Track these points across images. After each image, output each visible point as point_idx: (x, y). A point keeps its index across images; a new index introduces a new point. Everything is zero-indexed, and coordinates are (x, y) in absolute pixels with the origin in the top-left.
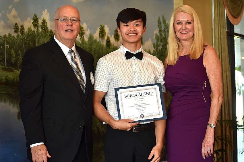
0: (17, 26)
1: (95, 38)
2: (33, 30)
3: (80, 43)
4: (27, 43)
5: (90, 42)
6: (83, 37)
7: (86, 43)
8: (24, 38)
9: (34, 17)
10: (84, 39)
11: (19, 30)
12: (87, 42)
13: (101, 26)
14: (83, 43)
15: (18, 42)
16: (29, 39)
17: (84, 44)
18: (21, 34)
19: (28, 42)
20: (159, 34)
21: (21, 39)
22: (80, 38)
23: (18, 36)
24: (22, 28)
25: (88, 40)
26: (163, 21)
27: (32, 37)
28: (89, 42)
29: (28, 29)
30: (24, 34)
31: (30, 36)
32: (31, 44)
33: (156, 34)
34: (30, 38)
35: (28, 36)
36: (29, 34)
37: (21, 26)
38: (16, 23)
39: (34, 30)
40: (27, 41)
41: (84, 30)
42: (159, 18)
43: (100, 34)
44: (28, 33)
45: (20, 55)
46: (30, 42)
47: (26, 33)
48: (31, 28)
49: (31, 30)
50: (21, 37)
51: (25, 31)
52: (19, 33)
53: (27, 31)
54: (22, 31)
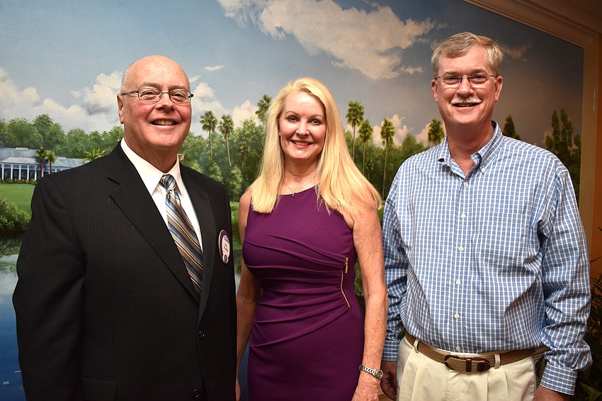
0: (212, 117)
1: (418, 142)
2: (257, 125)
3: (382, 150)
4: (241, 150)
5: (406, 149)
6: (391, 139)
7: (396, 150)
8: (231, 141)
9: (263, 102)
10: (392, 143)
11: (218, 125)
12: (400, 147)
13: (434, 121)
14: (389, 151)
15: (212, 147)
16: (244, 143)
17: (392, 152)
18: (223, 132)
19: (241, 148)
20: (553, 138)
21: (222, 142)
22: (384, 142)
23: (212, 137)
24: (226, 121)
25: (401, 144)
26: (562, 117)
27: (253, 139)
28: (403, 148)
29: (245, 123)
30: (233, 132)
31: (248, 136)
32: (251, 151)
33: (548, 137)
34: (250, 140)
35: (243, 136)
36: (247, 132)
37: (223, 118)
38: (208, 110)
39: (260, 126)
40: (240, 146)
41: (393, 128)
42: (555, 112)
43: (430, 134)
44: (244, 131)
45: (220, 173)
46: (249, 148)
47: (238, 131)
48: (251, 121)
49: (253, 125)
50: (221, 137)
51: (235, 128)
52: (217, 131)
53: (241, 127)
54: (227, 128)
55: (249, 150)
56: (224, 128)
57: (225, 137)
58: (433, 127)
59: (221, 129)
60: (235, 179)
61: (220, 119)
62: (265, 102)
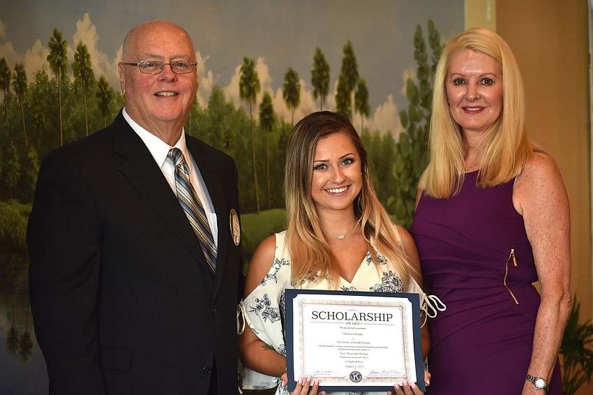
0: (6, 68)
1: (227, 100)
2: (50, 79)
4: (35, 119)
5: (213, 113)
7: (201, 116)
8: (26, 105)
9: (53, 40)
11: (12, 81)
12: (205, 111)
13: (246, 60)
14: (193, 117)
15: (8, 117)
16: (39, 108)
17: (197, 119)
18: (17, 91)
19: (36, 116)
20: (417, 82)
21: (18, 108)
23: (8, 98)
24: (19, 73)
25: (207, 106)
26: (430, 38)
27: (47, 102)
28: (210, 112)
29: (37, 75)
30: (26, 91)
31: (42, 97)
32: (46, 122)
33: (410, 81)
34: (44, 103)
36: (41, 91)
37: (16, 69)
39: (53, 79)
40: (35, 113)
42: (419, 29)
43: (241, 86)
44: (37, 89)
45: (17, 157)
46: (44, 116)
47: (31, 89)
48: (44, 73)
49: (46, 78)
50: (16, 100)
51: (28, 84)
52: (12, 89)
53: (34, 81)
54: (20, 83)
55: (44, 121)
56: (17, 85)
57: (20, 99)
58: (245, 73)
59: (15, 86)
60: (32, 166)
61: (14, 72)
62: (55, 40)
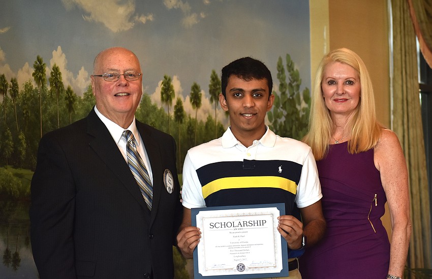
0: (5, 81)
1: (153, 103)
2: (34, 88)
4: (24, 114)
5: (143, 111)
8: (17, 105)
9: (37, 63)
11: (9, 89)
13: (165, 77)
15: (6, 112)
16: (26, 106)
18: (12, 96)
19: (24, 112)
20: (279, 93)
21: (12, 107)
23: (6, 100)
24: (13, 84)
26: (288, 65)
27: (32, 103)
28: (141, 111)
29: (26, 86)
30: (18, 95)
31: (28, 99)
32: (31, 116)
34: (29, 103)
35: (25, 99)
36: (28, 96)
37: (12, 81)
38: (2, 74)
39: (36, 88)
40: (24, 110)
42: (280, 59)
43: (162, 94)
44: (25, 95)
45: (11, 138)
46: (29, 112)
47: (22, 94)
48: (30, 84)
49: (31, 87)
50: (11, 101)
51: (19, 91)
52: (9, 95)
53: (23, 90)
54: (14, 91)
55: (29, 115)
56: (12, 92)
57: (14, 101)
60: (22, 146)
61: (10, 83)
